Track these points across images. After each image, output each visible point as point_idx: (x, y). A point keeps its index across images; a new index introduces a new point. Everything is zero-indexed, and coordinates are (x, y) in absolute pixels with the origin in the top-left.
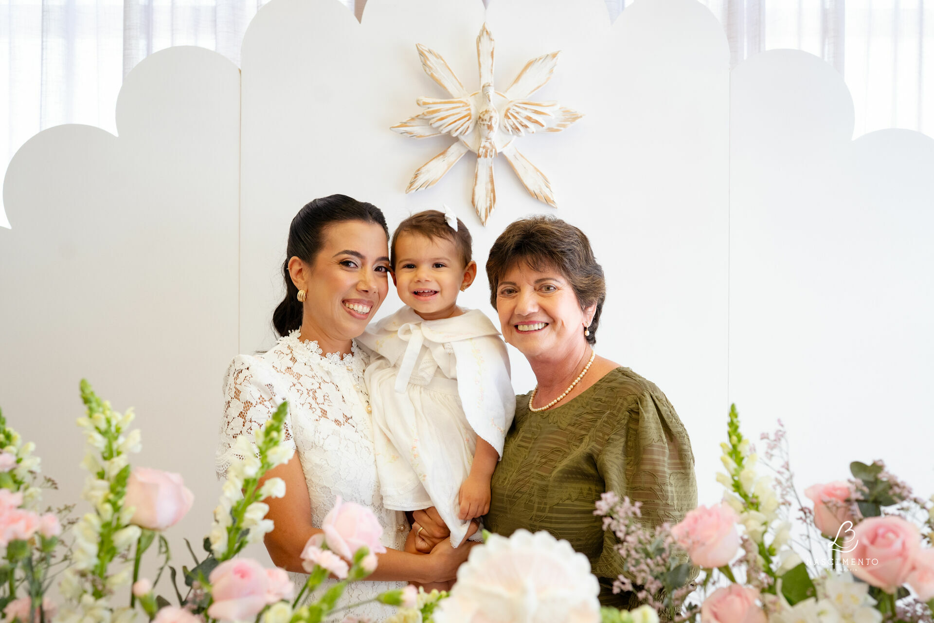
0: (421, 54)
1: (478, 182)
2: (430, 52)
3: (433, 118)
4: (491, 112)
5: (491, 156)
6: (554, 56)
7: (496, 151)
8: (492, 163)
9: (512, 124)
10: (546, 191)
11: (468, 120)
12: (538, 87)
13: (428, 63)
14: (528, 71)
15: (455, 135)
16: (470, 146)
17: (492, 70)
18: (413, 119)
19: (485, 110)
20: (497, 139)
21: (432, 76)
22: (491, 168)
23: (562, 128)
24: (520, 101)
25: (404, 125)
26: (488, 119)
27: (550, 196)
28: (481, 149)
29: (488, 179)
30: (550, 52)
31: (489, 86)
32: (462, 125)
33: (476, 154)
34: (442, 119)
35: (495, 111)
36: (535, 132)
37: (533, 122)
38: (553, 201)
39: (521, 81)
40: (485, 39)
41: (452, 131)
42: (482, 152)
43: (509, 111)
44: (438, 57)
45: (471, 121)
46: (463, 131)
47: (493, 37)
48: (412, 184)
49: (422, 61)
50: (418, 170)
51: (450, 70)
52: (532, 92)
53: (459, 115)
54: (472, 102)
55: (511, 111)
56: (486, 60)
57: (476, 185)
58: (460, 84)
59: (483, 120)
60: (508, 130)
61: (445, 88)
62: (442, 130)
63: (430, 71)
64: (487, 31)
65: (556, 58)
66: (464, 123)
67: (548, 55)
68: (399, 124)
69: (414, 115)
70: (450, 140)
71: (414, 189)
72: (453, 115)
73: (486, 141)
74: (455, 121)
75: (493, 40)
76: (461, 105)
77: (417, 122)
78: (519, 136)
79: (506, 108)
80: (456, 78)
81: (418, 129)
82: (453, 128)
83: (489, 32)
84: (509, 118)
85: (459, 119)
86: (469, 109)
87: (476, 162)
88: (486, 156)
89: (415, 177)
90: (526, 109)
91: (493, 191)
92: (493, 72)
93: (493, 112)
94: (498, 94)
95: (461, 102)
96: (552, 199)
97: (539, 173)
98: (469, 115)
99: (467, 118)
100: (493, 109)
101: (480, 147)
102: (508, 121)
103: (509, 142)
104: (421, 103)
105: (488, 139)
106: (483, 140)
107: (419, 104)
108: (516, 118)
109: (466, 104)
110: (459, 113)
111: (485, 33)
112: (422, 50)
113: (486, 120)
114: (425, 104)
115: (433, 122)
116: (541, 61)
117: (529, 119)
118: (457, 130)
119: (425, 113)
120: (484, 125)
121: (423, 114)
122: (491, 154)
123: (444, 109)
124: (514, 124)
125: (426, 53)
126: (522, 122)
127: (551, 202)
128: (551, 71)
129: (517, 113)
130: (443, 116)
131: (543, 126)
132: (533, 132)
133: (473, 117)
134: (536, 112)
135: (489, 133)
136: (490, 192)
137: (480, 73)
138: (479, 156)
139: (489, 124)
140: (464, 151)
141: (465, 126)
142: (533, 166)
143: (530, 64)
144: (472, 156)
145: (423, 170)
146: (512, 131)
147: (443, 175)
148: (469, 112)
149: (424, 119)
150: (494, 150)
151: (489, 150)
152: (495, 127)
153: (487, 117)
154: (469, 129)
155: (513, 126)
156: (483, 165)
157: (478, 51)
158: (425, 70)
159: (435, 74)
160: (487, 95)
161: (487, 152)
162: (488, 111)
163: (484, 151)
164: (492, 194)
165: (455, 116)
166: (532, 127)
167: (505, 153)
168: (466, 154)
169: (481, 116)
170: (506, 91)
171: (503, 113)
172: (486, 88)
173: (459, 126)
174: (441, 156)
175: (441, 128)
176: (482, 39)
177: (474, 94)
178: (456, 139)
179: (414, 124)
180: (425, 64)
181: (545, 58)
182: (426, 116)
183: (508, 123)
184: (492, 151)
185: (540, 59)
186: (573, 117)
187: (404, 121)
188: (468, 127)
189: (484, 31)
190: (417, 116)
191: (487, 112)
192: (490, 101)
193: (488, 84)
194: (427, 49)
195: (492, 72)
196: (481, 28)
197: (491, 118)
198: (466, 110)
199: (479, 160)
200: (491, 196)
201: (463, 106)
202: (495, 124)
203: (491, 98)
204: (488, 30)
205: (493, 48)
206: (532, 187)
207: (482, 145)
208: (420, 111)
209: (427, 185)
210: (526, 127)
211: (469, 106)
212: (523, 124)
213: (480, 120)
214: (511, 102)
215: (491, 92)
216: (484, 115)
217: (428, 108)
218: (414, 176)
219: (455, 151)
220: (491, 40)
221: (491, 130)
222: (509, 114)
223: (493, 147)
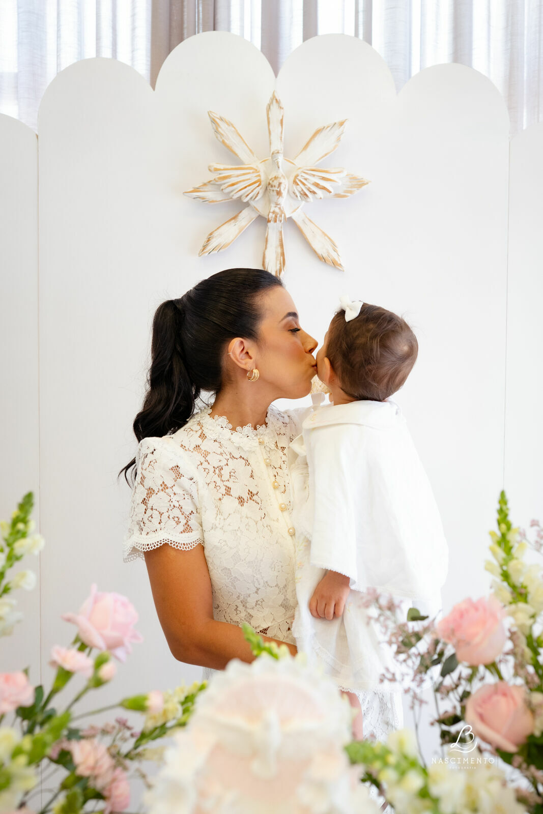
0: (213, 121)
1: (268, 245)
2: (221, 119)
3: (224, 184)
4: (280, 178)
5: (281, 221)
6: (342, 124)
7: (285, 216)
8: (281, 228)
9: (300, 190)
10: (334, 255)
11: (258, 186)
12: (326, 155)
13: (219, 129)
14: (316, 139)
15: (245, 201)
16: (260, 211)
17: (281, 137)
18: (205, 185)
19: (274, 176)
20: (287, 205)
21: (223, 142)
22: (281, 232)
23: (349, 194)
24: (309, 168)
25: (196, 190)
26: (277, 185)
27: (337, 259)
28: (271, 215)
29: (278, 243)
30: (337, 120)
31: (278, 153)
32: (252, 191)
33: (266, 219)
34: (233, 185)
35: (284, 178)
36: (322, 198)
37: (321, 188)
38: (340, 264)
39: (309, 149)
40: (274, 107)
41: (242, 197)
42: (272, 217)
43: (298, 177)
44: (229, 124)
45: (261, 187)
46: (254, 195)
47: (282, 105)
48: (205, 247)
49: (213, 128)
50: (211, 234)
51: (241, 138)
52: (320, 159)
53: (249, 181)
54: (261, 168)
55: (299, 178)
56: (276, 128)
57: (266, 248)
58: (251, 151)
59: (272, 186)
60: (297, 196)
61: (236, 154)
62: (233, 196)
63: (221, 138)
64: (276, 100)
65: (343, 126)
66: (254, 189)
67: (335, 123)
68: (192, 189)
69: (206, 181)
70: (240, 205)
71: (207, 252)
72: (244, 181)
73: (276, 207)
74: (246, 187)
75: (283, 108)
76: (251, 171)
77: (209, 187)
78: (307, 202)
79: (294, 174)
80: (247, 146)
81: (210, 194)
82: (244, 194)
83: (278, 100)
84: (298, 185)
85: (249, 185)
86: (259, 176)
87: (266, 226)
88: (275, 221)
89: (208, 241)
90: (314, 175)
91: (283, 254)
92: (283, 139)
93: (282, 178)
94: (287, 160)
95: (251, 168)
96: (339, 262)
97: (326, 238)
98: (259, 181)
99: (257, 184)
100: (282, 175)
101: (270, 212)
102: (296, 187)
103: (298, 208)
104: (212, 169)
105: (277, 205)
106: (273, 205)
107: (210, 170)
108: (304, 184)
109: (256, 171)
110: (249, 179)
111: (274, 101)
112: (213, 117)
113: (275, 186)
114: (216, 170)
115: (224, 188)
116: (329, 129)
117: (317, 185)
118: (248, 195)
119: (217, 179)
120: (273, 191)
121: (215, 179)
122: (280, 218)
123: (235, 175)
124: (302, 190)
125: (218, 121)
126: (310, 188)
127: (339, 266)
128: (339, 139)
129: (306, 179)
130: (234, 182)
131: (330, 192)
132: (321, 198)
133: (262, 183)
134: (324, 179)
135: (278, 199)
136: (280, 255)
137: (270, 140)
138: (269, 221)
139: (279, 190)
140: (254, 216)
141: (255, 192)
142: (321, 231)
143: (318, 132)
144: (263, 221)
145: (216, 234)
146: (300, 197)
147: (234, 238)
148: (258, 178)
149: (215, 184)
150: (283, 215)
151: (278, 216)
152: (284, 193)
153: (276, 183)
154: (259, 195)
155: (302, 192)
156: (273, 230)
157: (268, 119)
158: (217, 137)
159: (226, 141)
160: (276, 161)
161: (276, 216)
162: (278, 178)
163: (274, 216)
164: (282, 257)
165: (246, 182)
166: (320, 193)
167: (294, 218)
168: (257, 218)
169: (271, 182)
170: (295, 158)
171: (292, 179)
172: (275, 154)
173: (250, 192)
174: (233, 221)
175: (232, 194)
176: (272, 107)
177: (264, 161)
178: (247, 204)
179: (206, 190)
180: (217, 131)
181: (332, 127)
182: (217, 181)
183: (297, 190)
184: (281, 216)
185: (328, 127)
186: (359, 183)
187: (197, 186)
188: (258, 193)
189: (275, 100)
190: (209, 182)
191: (276, 178)
192: (279, 167)
193: (276, 152)
194: (218, 117)
195: (281, 140)
196: (271, 96)
197: (280, 184)
198: (256, 176)
199: (269, 224)
200: (280, 260)
201: (253, 173)
202: (284, 190)
203: (280, 165)
204: (278, 99)
205: (283, 116)
206: (320, 251)
207: (272, 211)
208: (213, 176)
209: (219, 248)
210: (314, 193)
211: (259, 172)
212: (311, 190)
213: (270, 186)
214: (300, 168)
215: (280, 158)
216: (273, 181)
217: (220, 174)
218: (206, 240)
219: (246, 217)
220: (281, 108)
221: (280, 196)
222: (297, 180)
223: (282, 212)
